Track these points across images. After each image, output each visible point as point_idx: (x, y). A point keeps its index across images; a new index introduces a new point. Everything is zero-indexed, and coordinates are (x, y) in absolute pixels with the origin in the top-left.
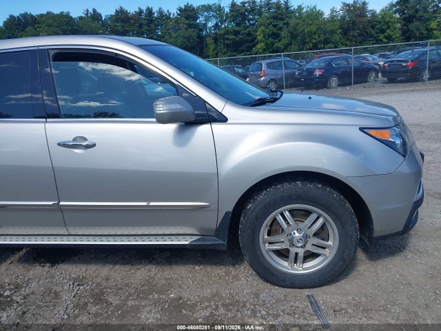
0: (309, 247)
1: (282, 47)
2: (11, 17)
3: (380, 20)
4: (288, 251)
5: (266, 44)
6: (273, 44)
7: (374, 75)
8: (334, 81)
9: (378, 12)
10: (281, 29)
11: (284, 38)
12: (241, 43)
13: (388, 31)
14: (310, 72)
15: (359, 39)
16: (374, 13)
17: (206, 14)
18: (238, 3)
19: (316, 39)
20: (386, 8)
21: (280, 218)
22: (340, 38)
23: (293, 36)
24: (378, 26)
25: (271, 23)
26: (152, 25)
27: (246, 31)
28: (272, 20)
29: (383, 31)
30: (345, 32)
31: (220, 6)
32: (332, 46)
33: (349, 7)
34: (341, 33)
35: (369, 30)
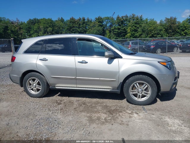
0: (143, 93)
1: (138, 35)
2: (30, 19)
3: (182, 26)
4: (137, 94)
5: (132, 34)
6: (134, 34)
7: (176, 49)
8: (159, 51)
9: (181, 22)
10: (138, 28)
11: (139, 32)
12: (120, 33)
13: (186, 30)
14: (149, 46)
15: (172, 33)
16: (179, 23)
17: (107, 20)
18: (120, 17)
19: (153, 33)
20: (185, 20)
21: (135, 85)
22: (164, 33)
23: (143, 31)
24: (181, 28)
25: (134, 25)
26: (84, 24)
27: (123, 28)
28: (134, 24)
29: (183, 30)
30: (166, 30)
31: (112, 18)
32: (160, 36)
33: (168, 20)
34: (164, 31)
35: (177, 30)
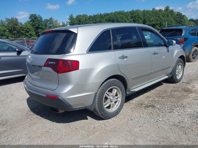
3: (25, 27)
13: (30, 32)
15: (18, 35)
16: (21, 24)
24: (25, 30)
29: (28, 32)
32: (6, 37)
33: (10, 20)
34: (8, 32)
35: (22, 31)
